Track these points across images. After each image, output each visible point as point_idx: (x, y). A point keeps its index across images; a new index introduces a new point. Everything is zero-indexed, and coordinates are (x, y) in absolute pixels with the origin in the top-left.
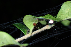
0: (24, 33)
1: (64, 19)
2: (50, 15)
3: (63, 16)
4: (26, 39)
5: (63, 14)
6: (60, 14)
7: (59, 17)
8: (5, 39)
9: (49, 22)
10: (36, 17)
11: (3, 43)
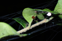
0: (24, 26)
1: (61, 13)
2: (48, 9)
3: (60, 9)
4: (25, 31)
5: (60, 8)
6: (57, 8)
7: (56, 11)
8: (5, 30)
9: (47, 15)
10: (34, 10)
11: (3, 34)
